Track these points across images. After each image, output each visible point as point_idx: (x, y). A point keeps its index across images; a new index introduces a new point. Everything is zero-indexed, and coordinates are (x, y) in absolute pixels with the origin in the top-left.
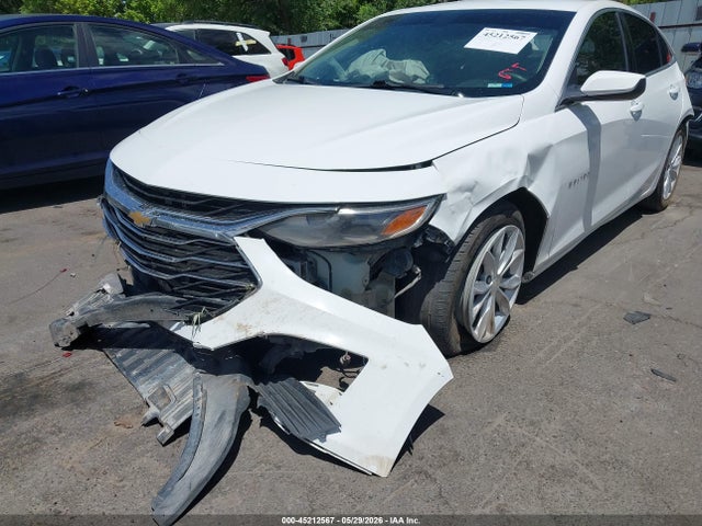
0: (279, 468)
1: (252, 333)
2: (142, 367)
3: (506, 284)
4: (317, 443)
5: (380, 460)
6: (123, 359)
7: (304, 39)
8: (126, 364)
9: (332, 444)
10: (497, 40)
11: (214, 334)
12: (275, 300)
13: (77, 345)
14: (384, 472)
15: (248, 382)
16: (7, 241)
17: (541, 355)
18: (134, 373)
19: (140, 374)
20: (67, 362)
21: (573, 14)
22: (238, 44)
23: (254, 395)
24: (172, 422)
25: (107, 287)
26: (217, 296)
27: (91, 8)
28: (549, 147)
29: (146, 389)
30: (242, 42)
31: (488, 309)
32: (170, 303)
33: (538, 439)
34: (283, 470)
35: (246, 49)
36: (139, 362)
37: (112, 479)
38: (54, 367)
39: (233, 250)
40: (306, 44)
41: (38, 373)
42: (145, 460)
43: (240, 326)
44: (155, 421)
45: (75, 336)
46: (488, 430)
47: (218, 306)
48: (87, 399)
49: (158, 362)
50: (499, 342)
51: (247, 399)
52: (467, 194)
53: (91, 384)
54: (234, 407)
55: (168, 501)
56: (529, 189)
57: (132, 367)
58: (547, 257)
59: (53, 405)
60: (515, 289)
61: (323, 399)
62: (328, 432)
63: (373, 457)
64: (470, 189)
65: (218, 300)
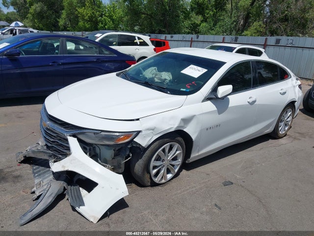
0: (64, 214)
1: (66, 169)
2: (40, 173)
3: (173, 163)
4: (77, 208)
5: (95, 218)
6: (35, 169)
7: (172, 37)
8: (35, 171)
9: (81, 209)
10: (193, 71)
11: (56, 167)
12: (74, 160)
13: (23, 162)
14: (95, 222)
15: (65, 185)
16: (20, 118)
17: (179, 191)
18: (36, 175)
19: (37, 176)
20: (18, 168)
21: (225, 63)
22: (135, 41)
23: (65, 189)
24: (38, 194)
25: (40, 143)
26: (60, 155)
27: (89, 15)
28: (195, 116)
29: (37, 181)
30: (137, 41)
31: (162, 171)
32: (50, 154)
33: (154, 221)
34: (65, 215)
35: (139, 43)
36: (40, 171)
37: (13, 209)
38: (14, 168)
39: (67, 140)
40: (172, 39)
41: (7, 170)
42: (26, 204)
43: (63, 166)
44: (34, 192)
45: (22, 159)
46: (139, 215)
47: (60, 158)
48: (18, 182)
49: (45, 172)
50: (167, 184)
51: (62, 190)
52: (151, 131)
53: (21, 177)
54: (56, 192)
55: (24, 218)
56: (184, 130)
57: (36, 173)
58: (197, 154)
59: (7, 182)
60: (179, 165)
61: (83, 195)
62: (80, 205)
63: (93, 216)
64: (153, 130)
65: (60, 156)
